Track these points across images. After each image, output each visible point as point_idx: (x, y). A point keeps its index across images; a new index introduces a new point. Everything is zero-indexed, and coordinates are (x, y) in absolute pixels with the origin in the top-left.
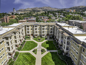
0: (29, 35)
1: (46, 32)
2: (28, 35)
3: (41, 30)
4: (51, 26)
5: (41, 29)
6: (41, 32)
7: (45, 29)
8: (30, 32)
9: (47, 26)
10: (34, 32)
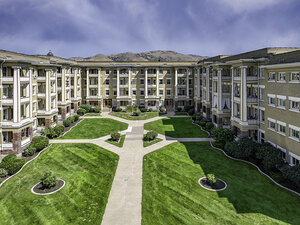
0: (96, 103)
1: (161, 92)
2: (91, 103)
3: (144, 87)
4: (180, 71)
5: (143, 82)
6: (143, 93)
7: (158, 82)
8: (99, 94)
9: (165, 72)
10: (115, 93)
